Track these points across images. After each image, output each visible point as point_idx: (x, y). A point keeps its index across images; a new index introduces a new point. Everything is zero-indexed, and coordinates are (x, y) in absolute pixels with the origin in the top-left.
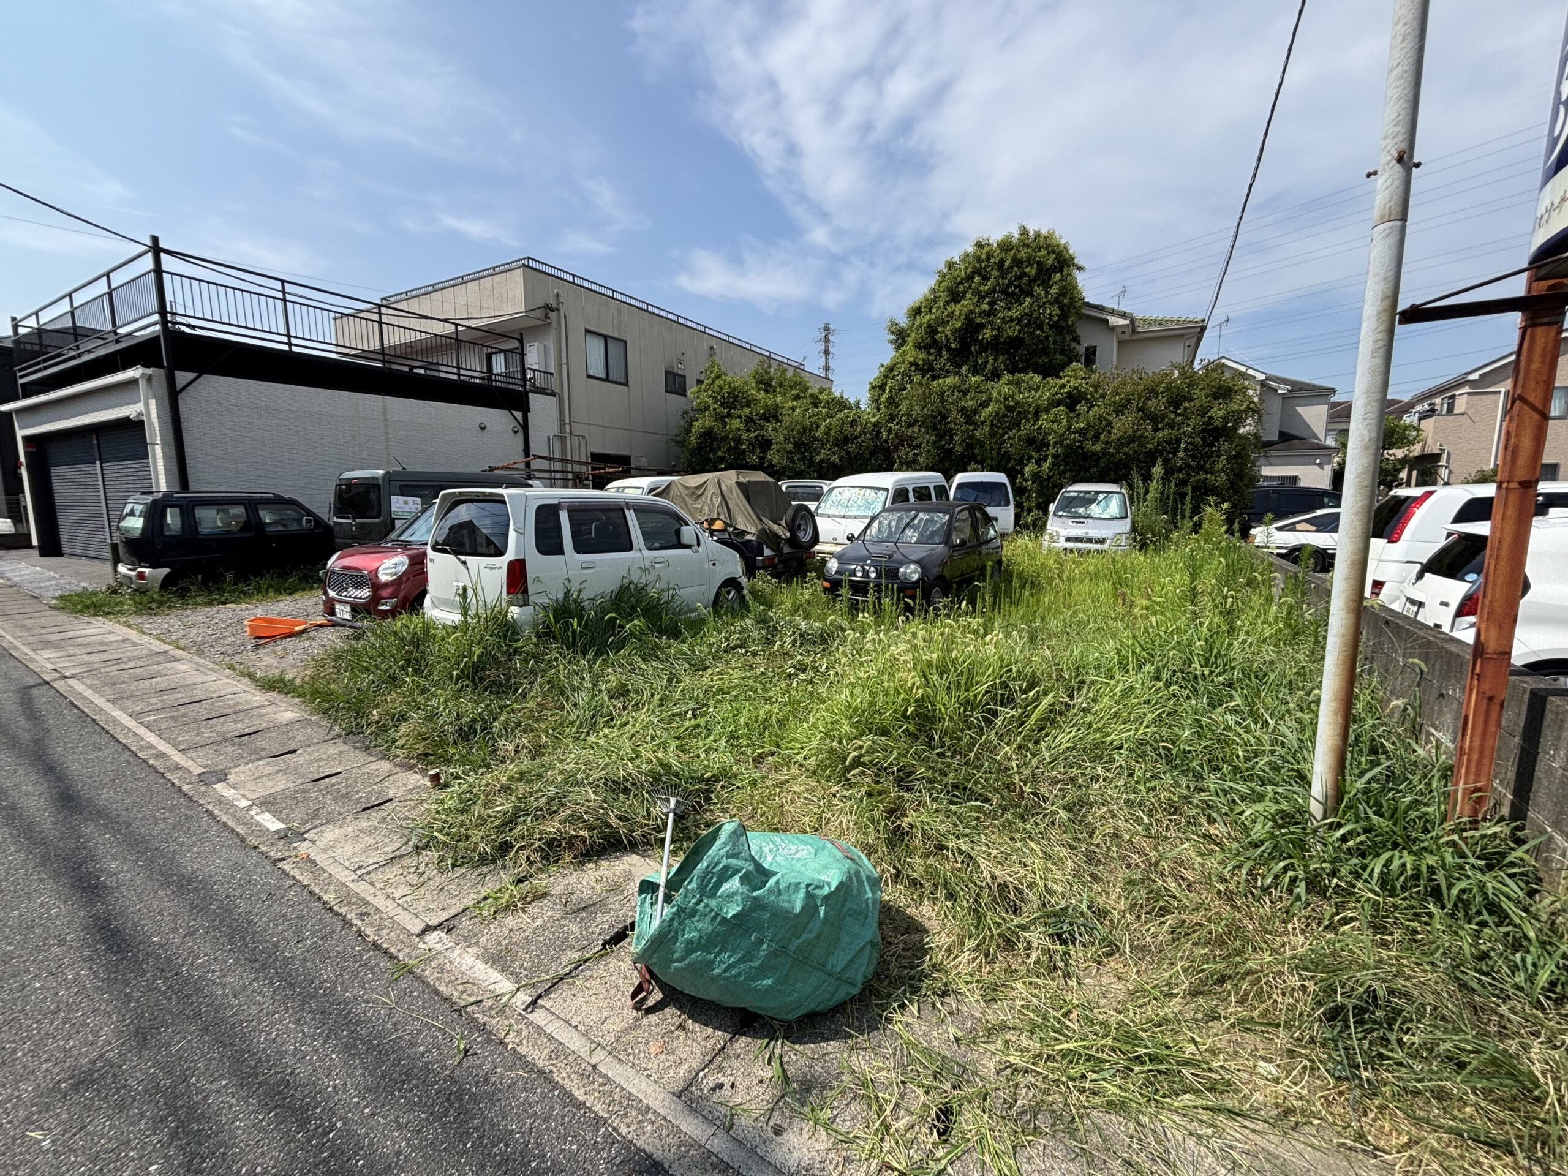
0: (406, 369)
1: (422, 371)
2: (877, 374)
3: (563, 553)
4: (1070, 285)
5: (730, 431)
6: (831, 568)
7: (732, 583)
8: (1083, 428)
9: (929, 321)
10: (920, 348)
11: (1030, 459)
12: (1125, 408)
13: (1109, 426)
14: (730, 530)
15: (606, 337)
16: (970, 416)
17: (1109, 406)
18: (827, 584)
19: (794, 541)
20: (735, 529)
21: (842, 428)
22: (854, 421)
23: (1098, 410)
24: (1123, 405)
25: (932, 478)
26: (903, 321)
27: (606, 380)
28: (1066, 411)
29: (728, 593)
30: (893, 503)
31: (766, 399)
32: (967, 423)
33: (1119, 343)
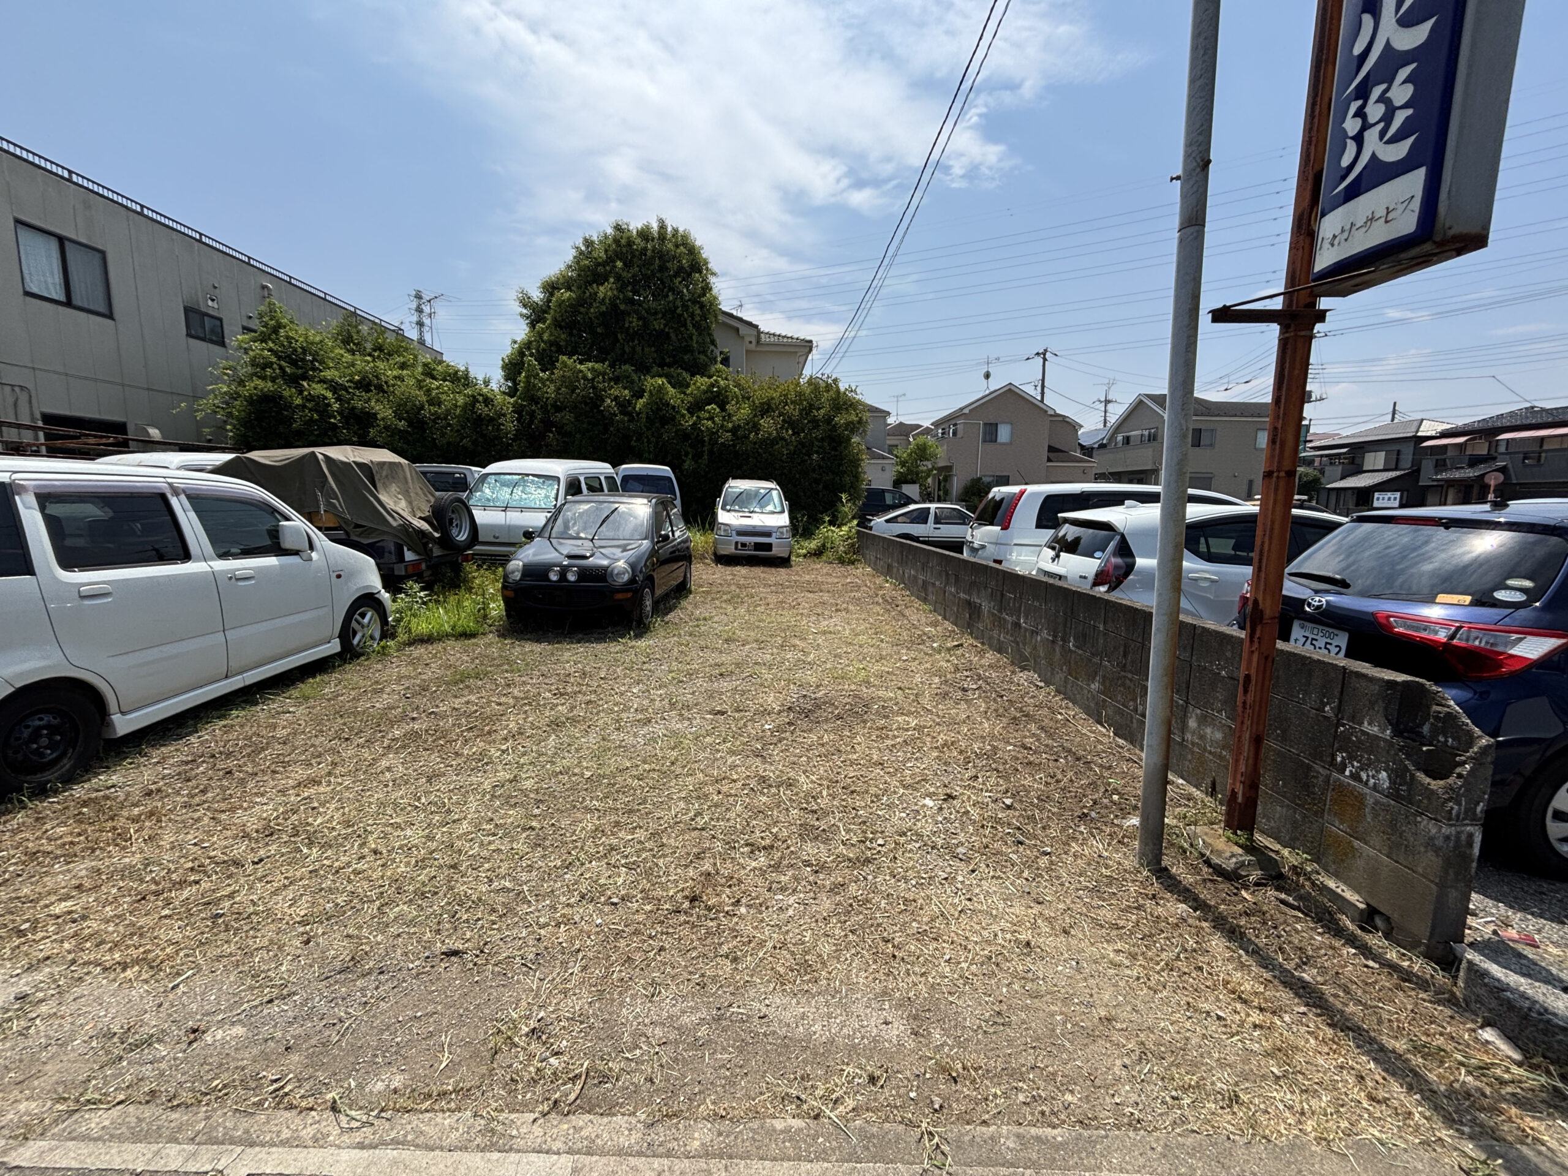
2: (509, 351)
3: (29, 570)
4: (707, 288)
5: (311, 398)
6: (513, 572)
7: (368, 600)
8: (734, 427)
9: (569, 299)
10: (561, 328)
11: (687, 455)
12: (767, 411)
13: (756, 427)
14: (349, 529)
15: (61, 240)
16: (624, 406)
17: (754, 408)
18: (510, 594)
19: (446, 541)
20: (357, 526)
21: (474, 406)
22: (487, 401)
23: (745, 411)
24: (766, 409)
25: (601, 468)
26: (537, 295)
27: (68, 303)
28: (718, 410)
29: (363, 616)
30: (566, 494)
31: (363, 364)
32: (621, 413)
33: (747, 351)
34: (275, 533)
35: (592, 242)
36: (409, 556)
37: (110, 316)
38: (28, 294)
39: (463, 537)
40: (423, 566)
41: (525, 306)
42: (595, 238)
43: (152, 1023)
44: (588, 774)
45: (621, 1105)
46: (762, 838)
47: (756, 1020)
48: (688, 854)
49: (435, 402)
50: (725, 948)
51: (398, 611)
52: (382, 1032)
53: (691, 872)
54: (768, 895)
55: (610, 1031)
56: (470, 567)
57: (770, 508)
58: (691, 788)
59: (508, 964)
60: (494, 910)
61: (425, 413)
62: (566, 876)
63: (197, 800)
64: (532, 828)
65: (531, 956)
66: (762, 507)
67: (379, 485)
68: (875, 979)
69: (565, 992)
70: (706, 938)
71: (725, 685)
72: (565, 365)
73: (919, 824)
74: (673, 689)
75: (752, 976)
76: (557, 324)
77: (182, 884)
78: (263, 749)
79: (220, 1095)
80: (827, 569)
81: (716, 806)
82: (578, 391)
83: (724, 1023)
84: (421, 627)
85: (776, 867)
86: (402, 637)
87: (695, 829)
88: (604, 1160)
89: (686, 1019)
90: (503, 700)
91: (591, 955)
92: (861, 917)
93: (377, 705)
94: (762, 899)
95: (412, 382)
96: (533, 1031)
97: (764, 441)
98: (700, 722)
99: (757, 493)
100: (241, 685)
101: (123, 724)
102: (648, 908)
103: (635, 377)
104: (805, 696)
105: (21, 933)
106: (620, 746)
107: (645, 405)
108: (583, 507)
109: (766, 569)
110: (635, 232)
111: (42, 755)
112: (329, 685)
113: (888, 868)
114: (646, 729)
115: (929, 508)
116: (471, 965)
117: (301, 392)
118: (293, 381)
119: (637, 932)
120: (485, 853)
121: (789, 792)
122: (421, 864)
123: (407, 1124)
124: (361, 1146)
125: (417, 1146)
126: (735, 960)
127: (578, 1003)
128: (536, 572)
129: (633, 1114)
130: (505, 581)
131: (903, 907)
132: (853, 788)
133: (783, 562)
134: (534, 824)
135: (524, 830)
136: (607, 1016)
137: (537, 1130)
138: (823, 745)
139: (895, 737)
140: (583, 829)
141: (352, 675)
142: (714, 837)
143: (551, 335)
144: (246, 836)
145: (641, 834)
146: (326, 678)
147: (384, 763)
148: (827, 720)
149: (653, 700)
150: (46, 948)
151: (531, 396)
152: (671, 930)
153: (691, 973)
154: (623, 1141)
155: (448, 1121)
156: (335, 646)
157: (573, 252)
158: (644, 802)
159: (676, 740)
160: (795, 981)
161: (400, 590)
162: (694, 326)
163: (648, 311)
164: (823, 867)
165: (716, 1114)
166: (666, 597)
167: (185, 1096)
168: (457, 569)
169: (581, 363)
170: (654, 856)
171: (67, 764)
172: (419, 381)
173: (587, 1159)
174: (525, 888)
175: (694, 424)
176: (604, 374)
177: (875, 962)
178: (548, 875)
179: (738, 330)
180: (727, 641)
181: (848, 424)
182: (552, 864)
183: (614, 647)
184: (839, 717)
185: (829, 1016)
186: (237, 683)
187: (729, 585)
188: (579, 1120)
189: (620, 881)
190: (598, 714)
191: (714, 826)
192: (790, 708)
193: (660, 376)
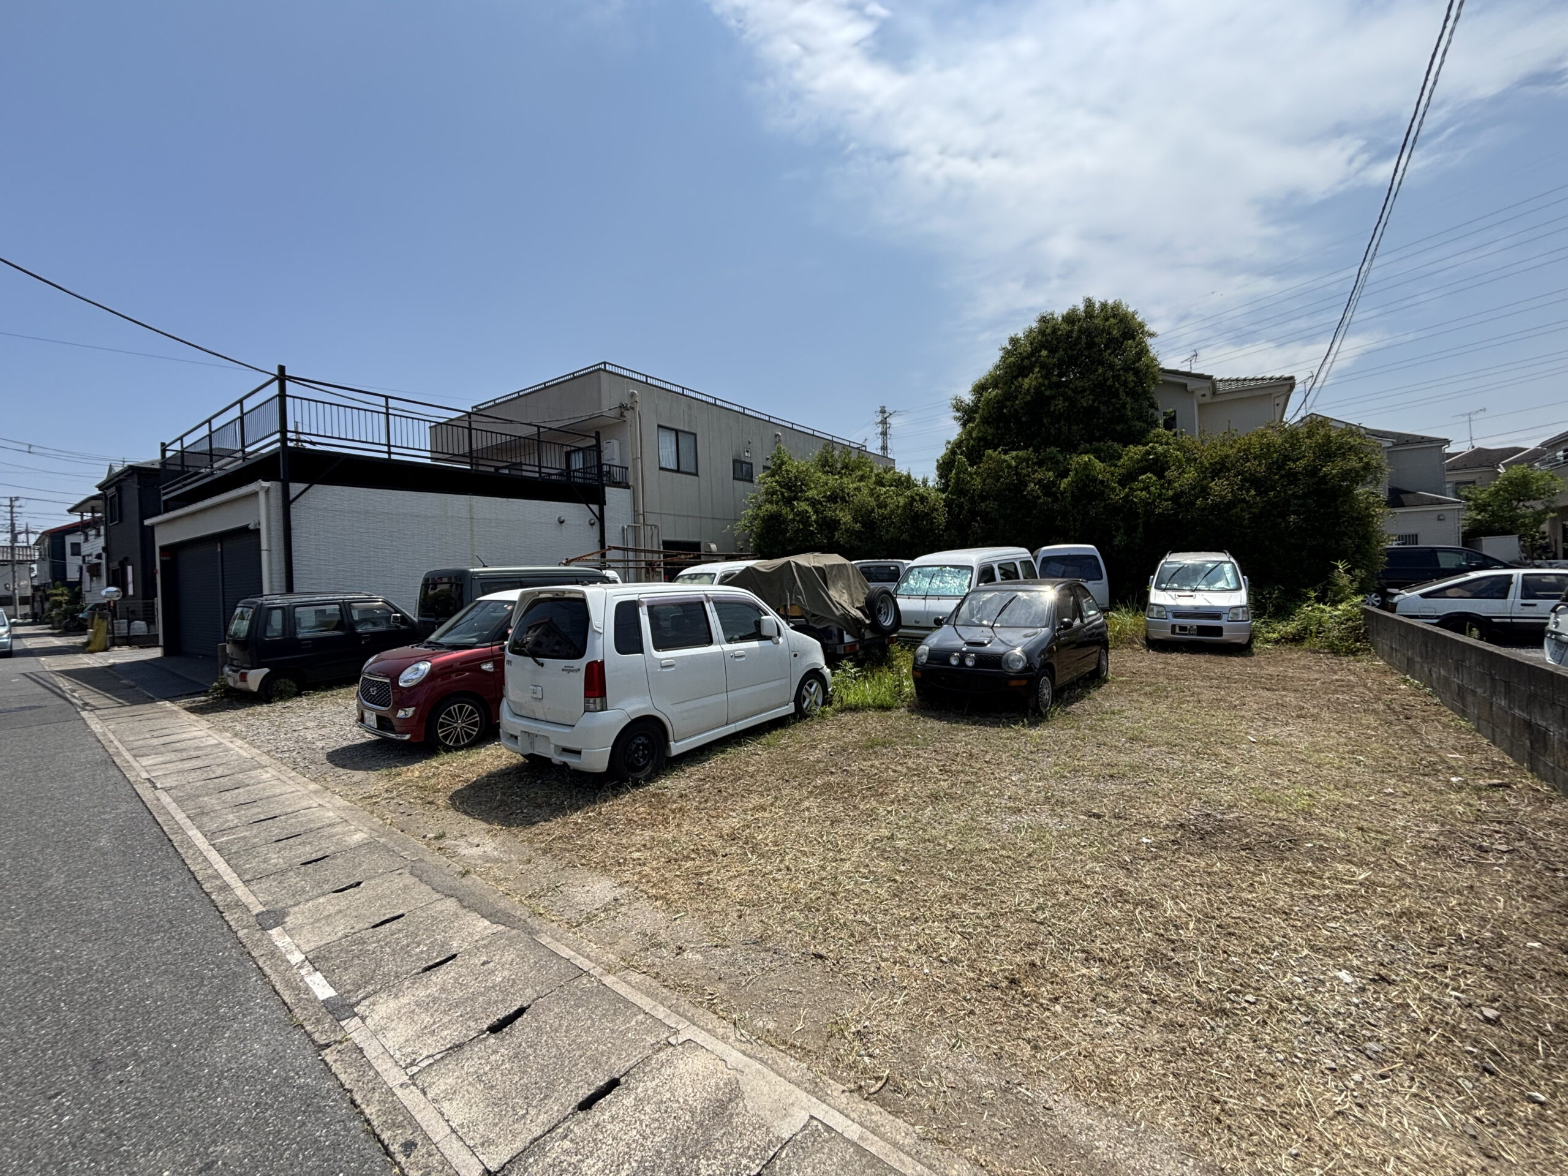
0: (492, 470)
1: (507, 471)
2: (943, 451)
3: (642, 652)
4: (1143, 351)
5: (798, 514)
6: (921, 656)
7: (814, 674)
8: (1176, 494)
9: (996, 396)
10: (988, 423)
11: (1118, 529)
12: (1220, 471)
13: (1204, 491)
14: (808, 617)
15: (677, 431)
16: (1048, 488)
17: (1202, 470)
18: (918, 674)
19: (876, 626)
20: (814, 615)
21: (911, 504)
22: (923, 499)
23: (1191, 475)
24: (1219, 469)
25: (1017, 553)
26: (968, 398)
27: (678, 471)
28: (1154, 478)
29: (811, 686)
30: (979, 582)
31: (833, 481)
32: (1045, 495)
33: (1200, 406)
34: (758, 624)
35: (1018, 340)
36: (847, 638)
37: (696, 474)
38: (661, 469)
39: (888, 623)
40: (858, 647)
41: (958, 410)
42: (1021, 335)
43: (663, 937)
44: (950, 847)
45: (906, 1115)
46: (1102, 950)
47: (1040, 1109)
48: (1020, 941)
49: (882, 505)
50: (1029, 1034)
51: (835, 684)
52: (768, 991)
53: (1018, 959)
54: (1090, 1005)
55: (913, 1058)
56: (895, 648)
57: (1221, 584)
58: (1040, 882)
59: (853, 978)
60: (852, 935)
61: (875, 515)
62: (912, 928)
63: (702, 806)
64: (895, 881)
65: (870, 979)
66: (1209, 584)
67: (830, 583)
68: (1185, 1131)
69: (888, 1015)
70: (1014, 1019)
71: (1113, 787)
72: (990, 457)
73: (1318, 997)
74: (1053, 782)
75: (1048, 1069)
76: (985, 421)
77: (687, 858)
78: (740, 779)
79: (685, 989)
80: (1309, 659)
81: (1061, 905)
82: (1002, 480)
83: (1010, 1096)
84: (852, 698)
85: (1109, 982)
86: (837, 705)
87: (1034, 921)
88: (882, 1143)
89: (976, 1077)
90: (899, 768)
91: (913, 994)
92: (1192, 1065)
93: (811, 758)
94: (1082, 1006)
95: (866, 491)
96: (859, 1032)
97: (1215, 506)
98: (1072, 821)
99: (1203, 566)
100: (733, 731)
101: (677, 748)
102: (972, 975)
103: (1061, 458)
104: (1208, 815)
105: (620, 864)
106: (984, 829)
107: (1069, 485)
108: (990, 596)
109: (1213, 657)
110: (1060, 319)
111: (639, 762)
112: (783, 738)
113: (1251, 1029)
114: (1013, 818)
115: (1511, 576)
116: (828, 969)
117: (792, 510)
118: (788, 502)
119: (954, 991)
120: (857, 891)
121: (1148, 914)
122: (813, 886)
123: (769, 1053)
124: (744, 1053)
125: (772, 1069)
126: (1036, 1048)
127: (896, 1027)
128: (939, 656)
129: (913, 1125)
130: (915, 663)
131: (1253, 1076)
132: (1231, 930)
133: (1242, 650)
134: (897, 878)
135: (889, 880)
136: (913, 1046)
137: (843, 1098)
138: (1209, 874)
139: (1324, 887)
140: (934, 892)
141: (800, 732)
142: (1050, 934)
143: (980, 431)
144: (722, 837)
145: (982, 912)
146: (783, 732)
147: (806, 804)
148: (1228, 847)
149: (1030, 791)
150: (627, 876)
151: (960, 489)
152: (984, 1000)
153: (992, 1042)
154: (899, 1138)
155: (793, 1064)
156: (790, 708)
157: (1001, 353)
158: (993, 883)
159: (1039, 833)
160: (1090, 1092)
161: (838, 667)
162: (1127, 394)
163: (1075, 391)
164: (1163, 1001)
165: (977, 1160)
166: (1071, 686)
167: (670, 983)
168: (884, 649)
169: (1006, 453)
170: (988, 933)
171: (649, 769)
172: (872, 490)
173: (871, 1136)
174: (879, 926)
175: (1127, 496)
176: (1027, 460)
177: (1192, 1115)
178: (899, 922)
179: (1185, 385)
180: (1132, 739)
181: (1345, 474)
182: (902, 914)
183: (1005, 733)
184: (1247, 847)
185: (1119, 1141)
186: (731, 729)
187: (1157, 675)
188: (874, 1108)
189: (953, 945)
190: (973, 795)
191: (1054, 924)
192: (1181, 825)
193: (1087, 452)
